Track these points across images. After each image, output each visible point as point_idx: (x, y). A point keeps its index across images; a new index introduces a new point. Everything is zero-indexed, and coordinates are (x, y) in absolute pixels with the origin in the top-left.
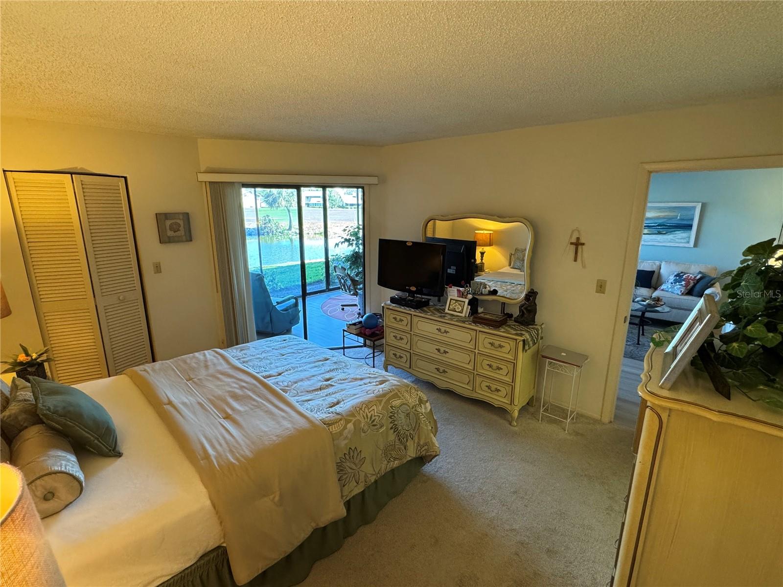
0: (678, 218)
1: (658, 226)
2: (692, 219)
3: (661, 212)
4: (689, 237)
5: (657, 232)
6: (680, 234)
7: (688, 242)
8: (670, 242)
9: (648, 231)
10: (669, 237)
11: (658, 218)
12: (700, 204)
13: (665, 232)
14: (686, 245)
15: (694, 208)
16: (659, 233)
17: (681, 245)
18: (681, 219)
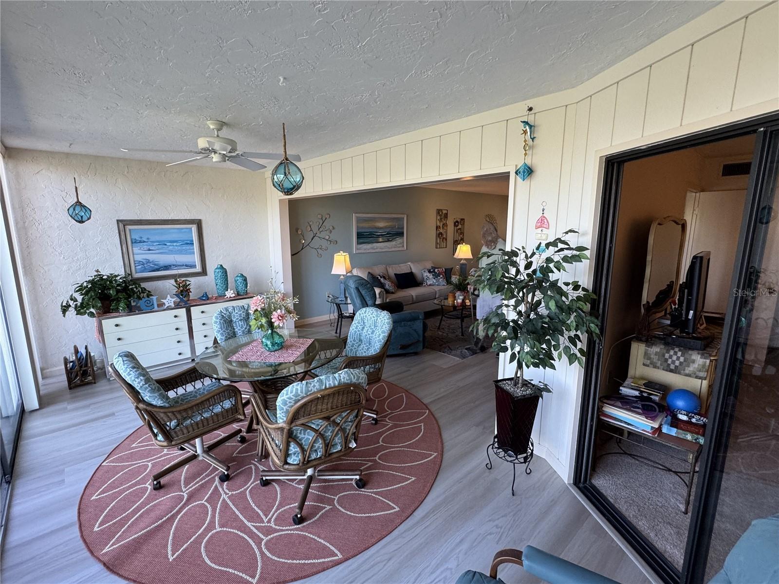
0: (397, 227)
1: (387, 234)
2: (403, 228)
3: (388, 222)
4: (403, 242)
5: (387, 240)
6: (399, 240)
7: (403, 246)
8: (395, 247)
9: (383, 239)
10: (394, 243)
11: (386, 227)
12: (406, 216)
13: (391, 240)
14: (403, 249)
15: (403, 218)
16: (388, 241)
17: (400, 249)
18: (398, 228)
